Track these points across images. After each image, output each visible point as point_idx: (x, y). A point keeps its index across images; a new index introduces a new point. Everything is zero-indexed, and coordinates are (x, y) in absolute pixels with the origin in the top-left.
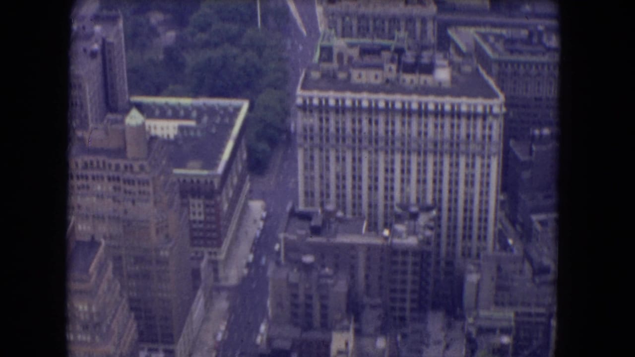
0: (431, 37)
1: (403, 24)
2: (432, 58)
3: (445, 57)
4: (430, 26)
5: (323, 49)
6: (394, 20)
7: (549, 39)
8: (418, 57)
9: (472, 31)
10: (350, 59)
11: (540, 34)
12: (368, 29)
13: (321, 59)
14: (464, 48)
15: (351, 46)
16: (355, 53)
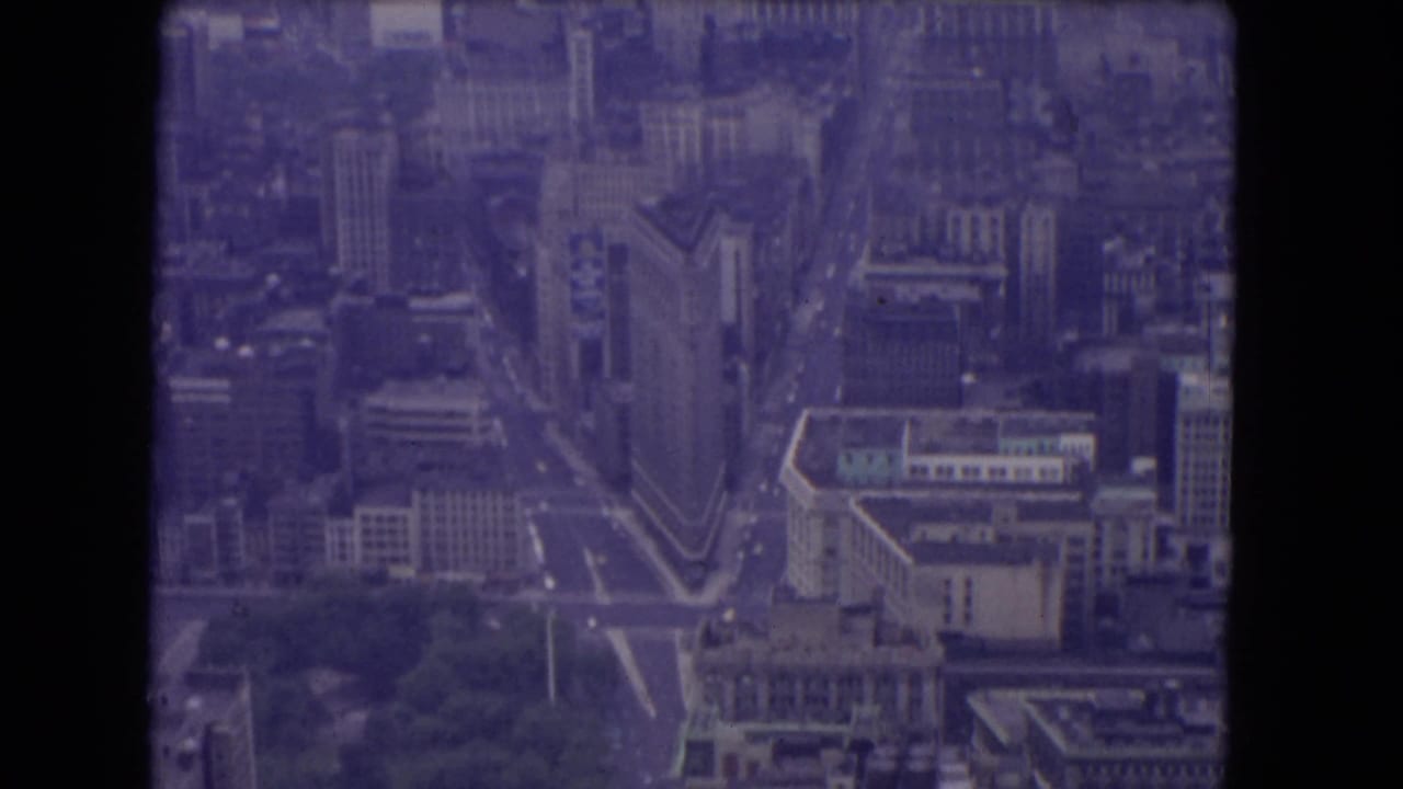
0: (932, 714)
1: (868, 688)
2: (933, 759)
3: (962, 757)
4: (929, 689)
5: (692, 746)
6: (850, 679)
7: (1192, 708)
8: (902, 758)
9: (1020, 696)
10: (753, 767)
11: (1172, 697)
12: (792, 700)
13: (690, 771)
14: (1003, 736)
15: (754, 738)
16: (762, 753)
